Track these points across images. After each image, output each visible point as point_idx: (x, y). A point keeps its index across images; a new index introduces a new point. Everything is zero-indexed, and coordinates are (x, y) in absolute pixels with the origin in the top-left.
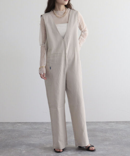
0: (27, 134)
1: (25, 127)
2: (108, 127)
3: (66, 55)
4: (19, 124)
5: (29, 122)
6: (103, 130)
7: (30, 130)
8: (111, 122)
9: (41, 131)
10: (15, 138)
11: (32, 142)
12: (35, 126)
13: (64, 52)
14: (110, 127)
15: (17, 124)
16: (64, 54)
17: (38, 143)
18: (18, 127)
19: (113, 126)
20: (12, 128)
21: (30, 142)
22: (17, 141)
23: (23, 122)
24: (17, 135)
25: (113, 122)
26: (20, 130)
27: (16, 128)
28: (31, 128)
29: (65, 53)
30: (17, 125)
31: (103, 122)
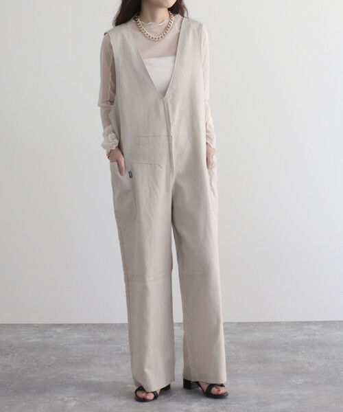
0: (79, 355)
1: (76, 335)
2: (302, 338)
3: (172, 140)
4: (59, 330)
5: (85, 324)
6: (287, 344)
7: (90, 346)
8: (308, 323)
9: (119, 349)
10: (49, 366)
11: (94, 379)
12: (102, 335)
13: (164, 133)
14: (307, 337)
15: (54, 329)
16: (166, 138)
17: (111, 380)
18: (55, 336)
19: (315, 335)
20: (39, 340)
21: (89, 379)
22: (53, 376)
23: (68, 325)
24: (53, 358)
25: (316, 323)
26: (61, 345)
27: (51, 339)
28: (93, 340)
29: (169, 136)
30: (55, 331)
31: (287, 324)
